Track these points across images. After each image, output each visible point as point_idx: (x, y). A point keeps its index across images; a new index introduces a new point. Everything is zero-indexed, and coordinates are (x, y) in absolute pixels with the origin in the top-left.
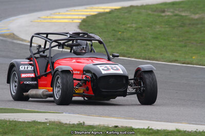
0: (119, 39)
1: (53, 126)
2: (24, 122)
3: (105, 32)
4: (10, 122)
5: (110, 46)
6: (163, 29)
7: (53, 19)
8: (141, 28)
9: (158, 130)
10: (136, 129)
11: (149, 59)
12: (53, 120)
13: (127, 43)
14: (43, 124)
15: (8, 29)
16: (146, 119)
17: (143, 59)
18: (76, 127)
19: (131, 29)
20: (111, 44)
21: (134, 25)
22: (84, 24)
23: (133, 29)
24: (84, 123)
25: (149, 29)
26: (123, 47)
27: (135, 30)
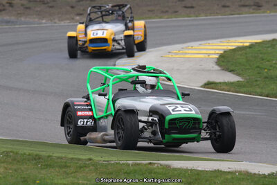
1: (242, 177)
3: (248, 69)
5: (257, 85)
7: (186, 53)
13: (276, 82)
20: (258, 83)
22: (223, 59)
26: (272, 87)
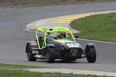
0: (90, 31)
3: (83, 28)
4: (36, 73)
5: (85, 34)
6: (111, 26)
7: (57, 21)
8: (101, 25)
9: (109, 76)
10: (98, 76)
11: (104, 41)
12: (57, 72)
13: (94, 33)
15: (35, 27)
16: (103, 71)
17: (102, 41)
19: (95, 26)
21: (97, 24)
22: (72, 24)
23: (97, 26)
24: (73, 73)
25: (104, 26)
26: (91, 35)
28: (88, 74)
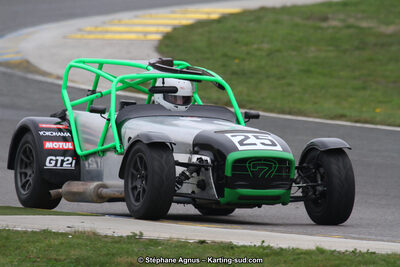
0: (234, 73)
2: (25, 232)
3: (208, 59)
8: (279, 51)
9: (281, 249)
10: (238, 247)
13: (250, 80)
14: (60, 237)
15: (18, 53)
18: (125, 243)
19: (259, 53)
21: (266, 46)
23: (264, 54)
24: (141, 233)
25: (294, 53)
26: (240, 88)
27: (268, 55)
28: (202, 239)
